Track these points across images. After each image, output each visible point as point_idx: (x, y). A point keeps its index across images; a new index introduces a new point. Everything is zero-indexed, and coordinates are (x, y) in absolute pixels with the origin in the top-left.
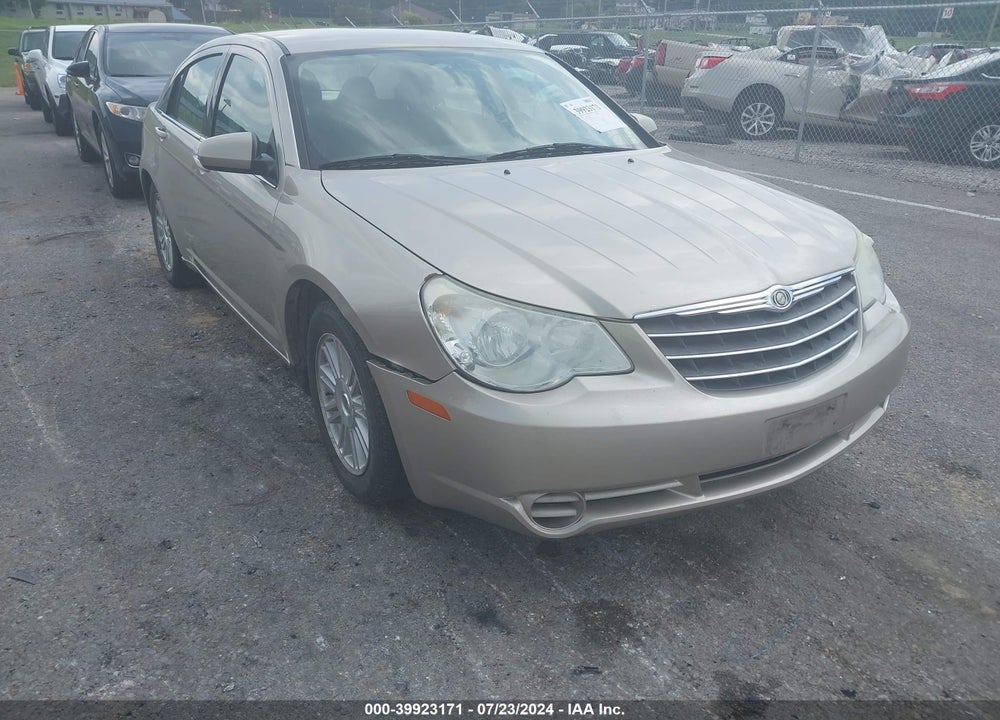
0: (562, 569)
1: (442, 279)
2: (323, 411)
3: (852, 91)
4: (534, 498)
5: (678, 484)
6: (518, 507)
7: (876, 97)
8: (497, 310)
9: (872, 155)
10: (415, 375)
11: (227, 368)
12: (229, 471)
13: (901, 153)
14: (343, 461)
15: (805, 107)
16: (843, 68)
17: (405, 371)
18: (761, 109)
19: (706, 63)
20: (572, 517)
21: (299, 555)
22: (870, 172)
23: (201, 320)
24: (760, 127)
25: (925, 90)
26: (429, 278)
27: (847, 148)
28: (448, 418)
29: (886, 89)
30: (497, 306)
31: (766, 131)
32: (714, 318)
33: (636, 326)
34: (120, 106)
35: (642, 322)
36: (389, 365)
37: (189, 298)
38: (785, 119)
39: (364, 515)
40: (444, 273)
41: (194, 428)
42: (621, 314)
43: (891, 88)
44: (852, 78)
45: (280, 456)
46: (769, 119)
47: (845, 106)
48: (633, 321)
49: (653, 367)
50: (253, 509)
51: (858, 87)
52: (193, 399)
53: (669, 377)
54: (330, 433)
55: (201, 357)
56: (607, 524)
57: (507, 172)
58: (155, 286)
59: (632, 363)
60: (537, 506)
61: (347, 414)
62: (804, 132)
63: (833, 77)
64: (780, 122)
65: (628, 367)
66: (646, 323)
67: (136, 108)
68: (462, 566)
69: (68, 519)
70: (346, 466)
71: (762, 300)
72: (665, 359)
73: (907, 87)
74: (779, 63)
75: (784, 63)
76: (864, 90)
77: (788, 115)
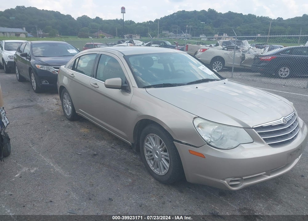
0: (229, 199)
1: (198, 118)
2: (146, 156)
3: (243, 58)
4: (231, 179)
5: (265, 173)
6: (225, 182)
7: (250, 60)
8: (217, 127)
9: (251, 76)
10: (190, 145)
11: (100, 145)
12: (118, 176)
13: (259, 75)
14: (154, 171)
15: (234, 63)
16: (240, 52)
17: (187, 144)
18: (218, 63)
19: (202, 50)
20: (239, 184)
21: (152, 200)
22: (253, 80)
23: (84, 130)
24: (218, 68)
25: (265, 58)
26: (195, 118)
27: (243, 73)
28: (205, 158)
29: (253, 58)
30: (217, 125)
31: (220, 69)
32: (271, 127)
33: (253, 130)
34: (40, 66)
35: (255, 128)
36: (181, 142)
37: (76, 124)
38: (225, 66)
39: (165, 187)
40: (199, 117)
41: (100, 164)
42: (250, 127)
43: (254, 58)
44: (243, 54)
45: (131, 171)
46: (221, 66)
47: (242, 62)
48: (253, 128)
49: (259, 141)
50: (131, 187)
51: (245, 57)
52: (95, 155)
53: (263, 143)
54: (148, 163)
55: (90, 142)
56: (249, 185)
57: (197, 88)
58: (63, 120)
59: (253, 140)
60: (231, 181)
61: (157, 157)
62: (234, 70)
63: (238, 54)
64: (224, 66)
65: (252, 141)
66: (256, 129)
67: (45, 66)
68: (201, 200)
69: (77, 194)
70: (156, 173)
71: (281, 121)
72: (262, 138)
73: (259, 57)
74: (222, 50)
75: (224, 51)
76: (246, 58)
77: (226, 65)
